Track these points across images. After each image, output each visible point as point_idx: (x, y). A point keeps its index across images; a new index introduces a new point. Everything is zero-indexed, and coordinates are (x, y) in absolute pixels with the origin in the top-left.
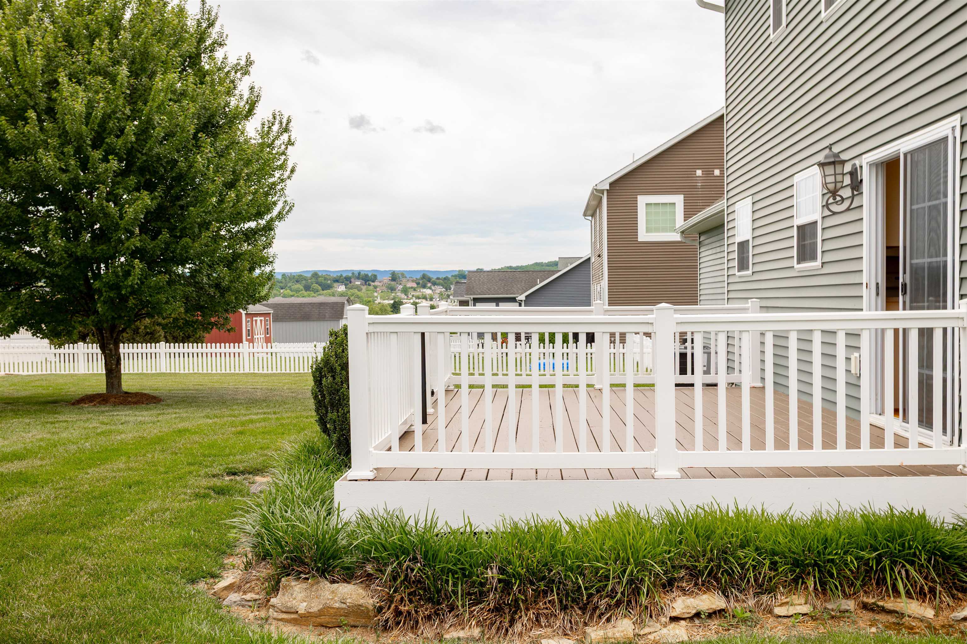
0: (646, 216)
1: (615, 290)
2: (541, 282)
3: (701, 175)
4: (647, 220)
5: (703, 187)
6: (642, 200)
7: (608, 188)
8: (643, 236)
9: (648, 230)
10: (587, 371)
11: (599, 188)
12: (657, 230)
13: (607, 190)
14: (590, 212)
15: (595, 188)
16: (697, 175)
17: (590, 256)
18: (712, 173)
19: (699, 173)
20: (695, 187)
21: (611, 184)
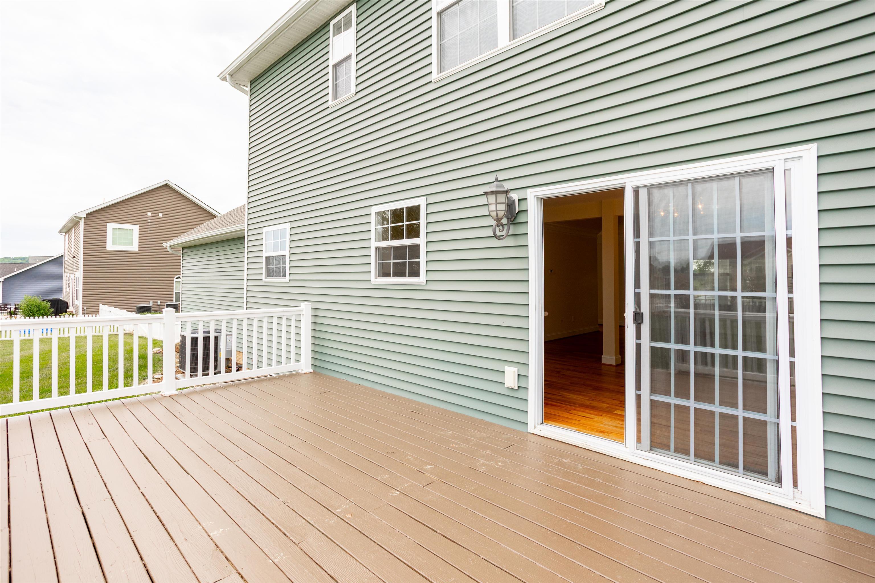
0: (113, 235)
1: (88, 278)
2: (17, 270)
3: (150, 215)
4: (113, 238)
5: (151, 222)
6: (110, 226)
7: (85, 216)
8: (110, 246)
9: (114, 244)
10: (76, 333)
11: (78, 215)
12: (120, 244)
13: (84, 218)
14: (65, 230)
15: (75, 215)
16: (148, 215)
17: (63, 254)
18: (158, 215)
19: (149, 214)
20: (147, 222)
21: (87, 214)
